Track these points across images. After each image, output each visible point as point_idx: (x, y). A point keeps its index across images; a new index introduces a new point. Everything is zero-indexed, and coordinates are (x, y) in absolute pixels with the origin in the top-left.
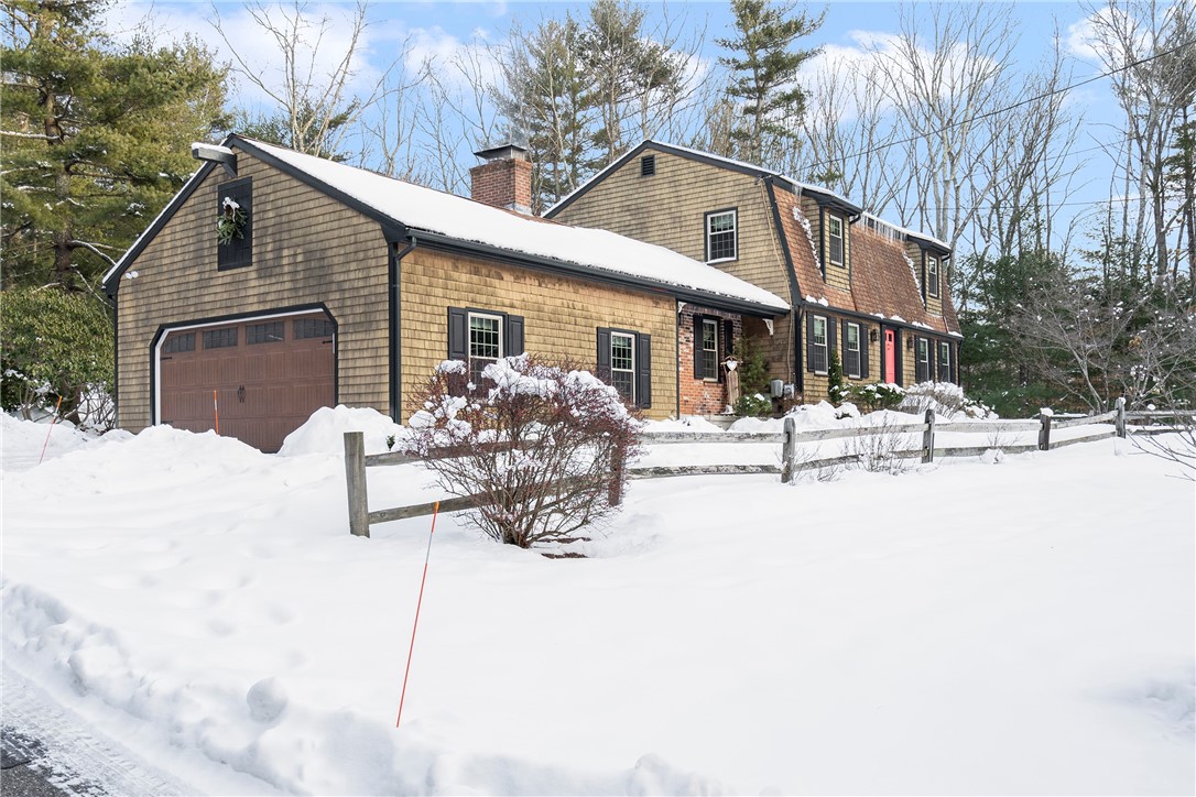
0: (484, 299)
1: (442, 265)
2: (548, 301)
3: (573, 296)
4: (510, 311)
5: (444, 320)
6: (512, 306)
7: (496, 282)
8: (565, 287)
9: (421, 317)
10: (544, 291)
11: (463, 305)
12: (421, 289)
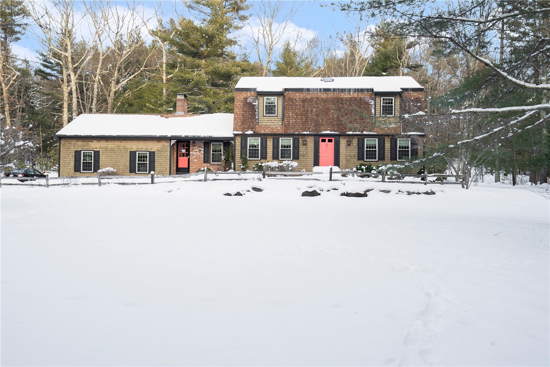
0: (86, 147)
1: (73, 142)
2: (109, 146)
3: (120, 143)
4: (95, 150)
5: (74, 153)
6: (96, 148)
7: (91, 143)
8: (116, 141)
9: (67, 153)
10: (108, 143)
11: (80, 150)
12: (67, 147)
